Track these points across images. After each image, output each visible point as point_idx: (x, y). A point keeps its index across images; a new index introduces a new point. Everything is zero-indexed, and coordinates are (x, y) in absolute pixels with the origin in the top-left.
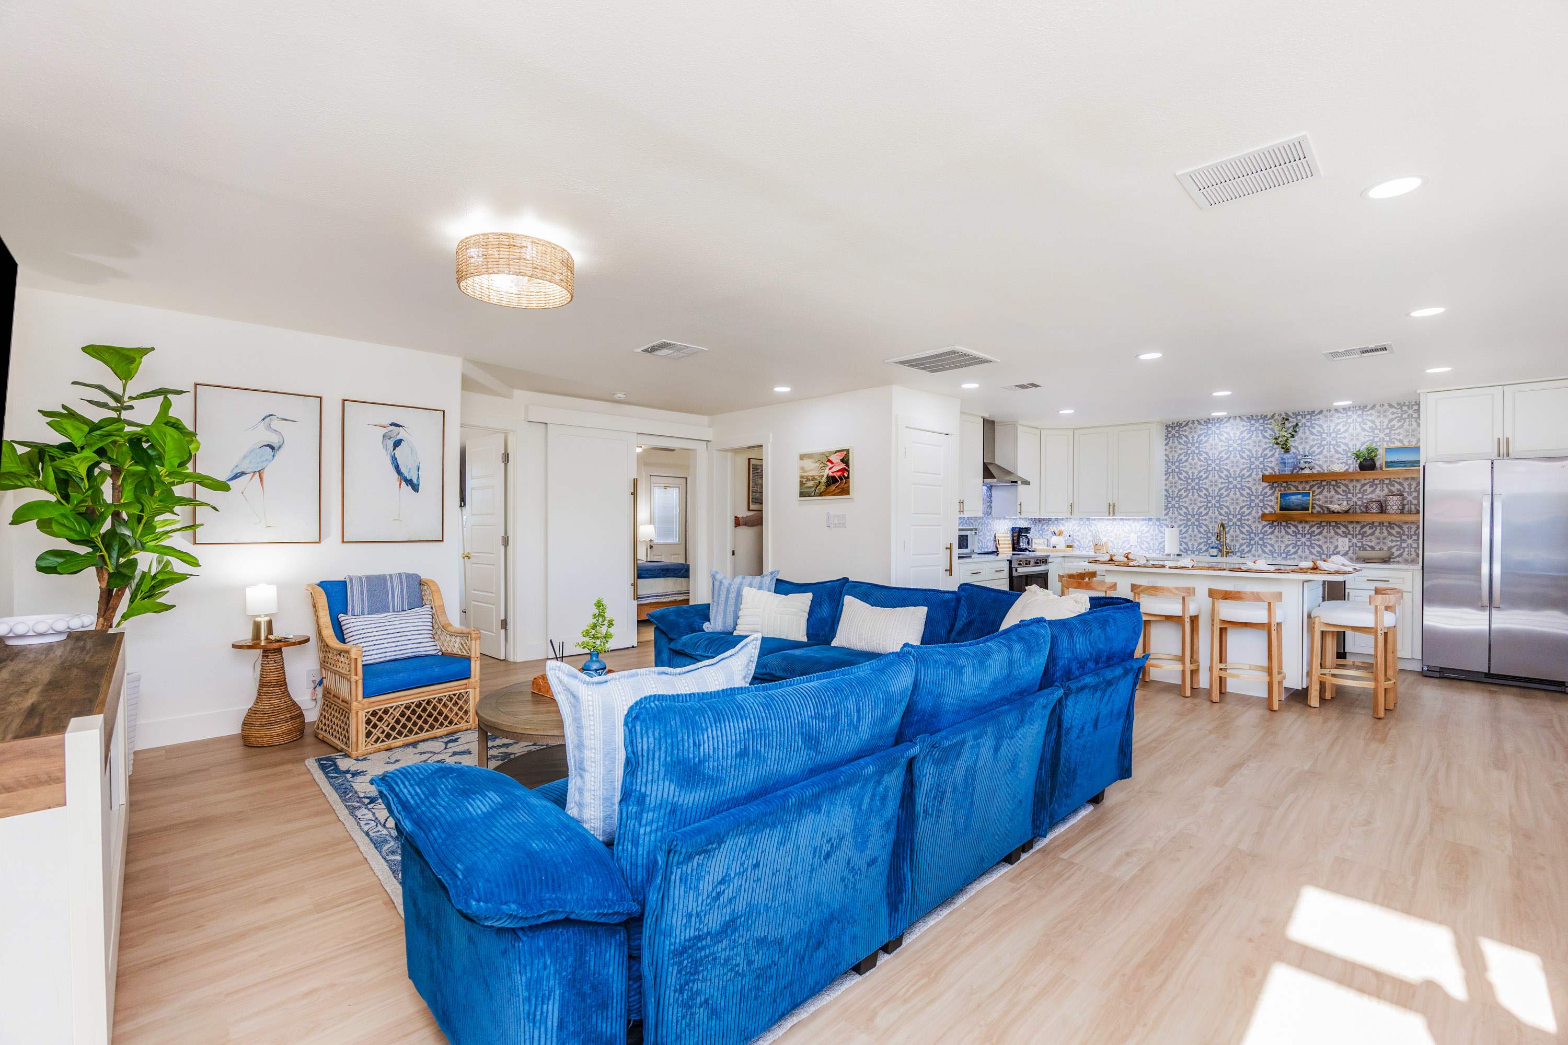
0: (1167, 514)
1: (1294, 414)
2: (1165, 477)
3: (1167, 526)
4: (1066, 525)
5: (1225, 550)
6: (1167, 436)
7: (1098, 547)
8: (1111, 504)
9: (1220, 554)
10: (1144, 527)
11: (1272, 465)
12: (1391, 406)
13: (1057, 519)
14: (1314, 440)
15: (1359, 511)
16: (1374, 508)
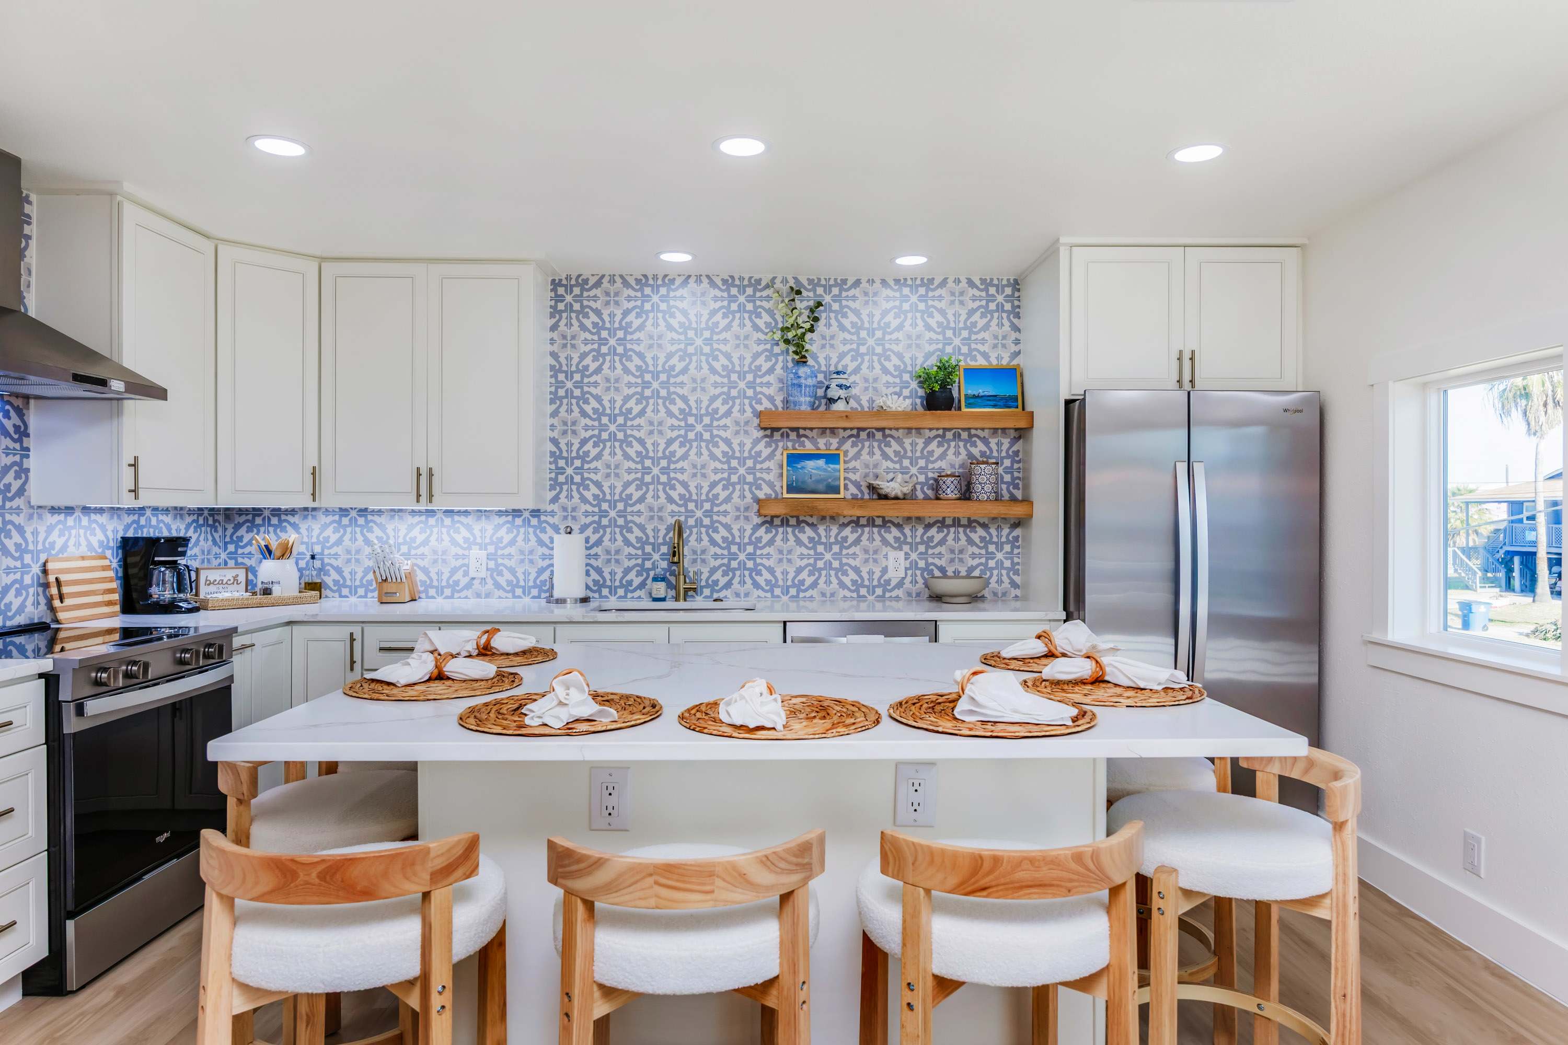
0: (555, 500)
1: (810, 281)
2: (550, 409)
3: (556, 530)
4: (303, 530)
5: (682, 586)
6: (554, 308)
7: (387, 587)
8: (424, 472)
9: (672, 593)
10: (502, 532)
11: (771, 391)
12: (971, 283)
13: (276, 512)
14: (845, 342)
15: (920, 495)
16: (951, 490)
